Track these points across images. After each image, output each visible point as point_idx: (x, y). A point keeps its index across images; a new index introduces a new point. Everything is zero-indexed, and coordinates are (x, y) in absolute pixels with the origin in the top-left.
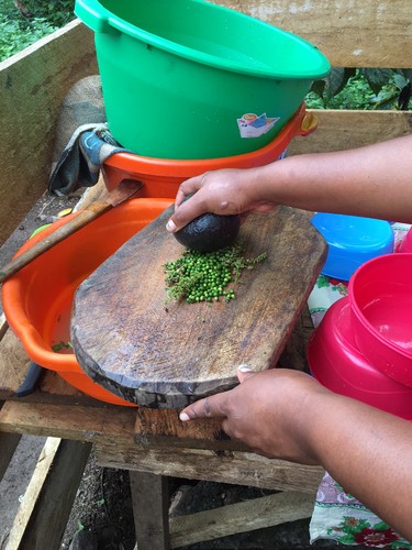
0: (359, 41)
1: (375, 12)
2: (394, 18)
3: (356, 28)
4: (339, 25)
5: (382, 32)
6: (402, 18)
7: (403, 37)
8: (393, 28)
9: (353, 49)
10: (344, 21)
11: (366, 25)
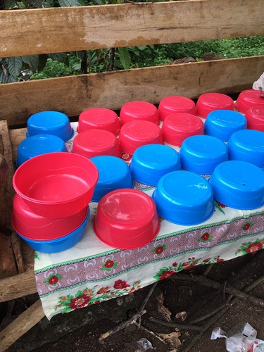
0: (38, 39)
1: (41, 22)
2: (53, 24)
3: (34, 32)
4: (23, 31)
5: (49, 33)
6: (58, 24)
7: (62, 34)
8: (55, 30)
9: (36, 44)
10: (25, 29)
11: (39, 29)
